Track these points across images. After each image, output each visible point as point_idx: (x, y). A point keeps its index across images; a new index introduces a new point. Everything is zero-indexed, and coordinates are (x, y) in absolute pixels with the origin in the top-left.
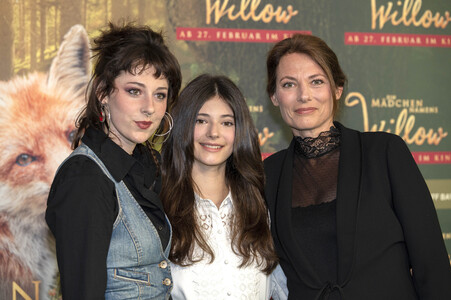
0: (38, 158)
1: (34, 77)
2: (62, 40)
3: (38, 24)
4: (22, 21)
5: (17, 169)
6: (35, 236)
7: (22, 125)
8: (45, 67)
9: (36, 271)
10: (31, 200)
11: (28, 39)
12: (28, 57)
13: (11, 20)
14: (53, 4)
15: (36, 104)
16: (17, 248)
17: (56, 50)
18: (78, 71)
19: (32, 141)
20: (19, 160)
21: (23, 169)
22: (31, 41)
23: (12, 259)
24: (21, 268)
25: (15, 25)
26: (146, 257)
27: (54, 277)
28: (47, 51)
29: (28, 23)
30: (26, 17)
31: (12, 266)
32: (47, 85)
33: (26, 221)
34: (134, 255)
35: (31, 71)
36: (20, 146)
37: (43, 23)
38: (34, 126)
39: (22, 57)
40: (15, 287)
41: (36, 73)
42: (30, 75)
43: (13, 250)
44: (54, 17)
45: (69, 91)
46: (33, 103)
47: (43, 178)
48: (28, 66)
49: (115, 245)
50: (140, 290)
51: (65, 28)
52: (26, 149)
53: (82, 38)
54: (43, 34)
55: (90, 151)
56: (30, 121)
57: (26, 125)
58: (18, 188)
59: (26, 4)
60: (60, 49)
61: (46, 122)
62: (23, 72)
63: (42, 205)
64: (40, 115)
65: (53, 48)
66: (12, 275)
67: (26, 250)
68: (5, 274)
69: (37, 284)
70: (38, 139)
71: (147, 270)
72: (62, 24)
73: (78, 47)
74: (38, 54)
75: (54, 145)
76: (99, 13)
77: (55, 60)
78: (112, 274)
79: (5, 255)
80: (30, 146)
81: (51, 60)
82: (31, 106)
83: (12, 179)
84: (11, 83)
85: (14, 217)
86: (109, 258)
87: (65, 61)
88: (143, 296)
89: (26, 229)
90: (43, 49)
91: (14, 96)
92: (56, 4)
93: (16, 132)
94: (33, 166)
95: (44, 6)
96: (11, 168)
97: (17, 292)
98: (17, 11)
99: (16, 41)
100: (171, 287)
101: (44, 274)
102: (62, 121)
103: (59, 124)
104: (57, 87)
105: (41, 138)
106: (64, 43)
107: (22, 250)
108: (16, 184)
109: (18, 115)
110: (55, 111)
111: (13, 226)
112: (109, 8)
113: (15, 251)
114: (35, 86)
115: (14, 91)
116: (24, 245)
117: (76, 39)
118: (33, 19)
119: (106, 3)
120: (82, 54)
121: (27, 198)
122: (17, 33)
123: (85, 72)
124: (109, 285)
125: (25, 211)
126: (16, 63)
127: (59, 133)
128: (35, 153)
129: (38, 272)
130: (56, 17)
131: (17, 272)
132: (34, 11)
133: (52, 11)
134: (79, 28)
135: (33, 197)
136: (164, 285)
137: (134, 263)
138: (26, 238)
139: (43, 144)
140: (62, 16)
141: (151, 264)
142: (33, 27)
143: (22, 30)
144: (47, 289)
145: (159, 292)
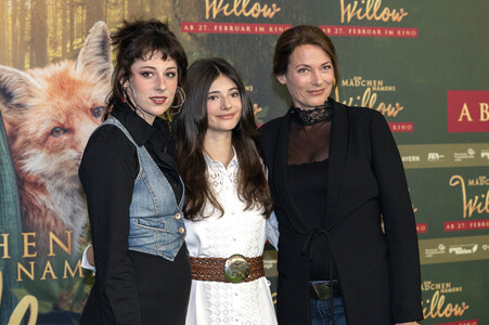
0: (69, 130)
1: (65, 64)
2: (88, 33)
3: (68, 21)
4: (55, 19)
5: (52, 139)
6: (67, 194)
7: (55, 103)
8: (74, 56)
9: (68, 222)
10: (63, 165)
11: (60, 33)
12: (60, 48)
13: (46, 18)
14: (80, 4)
15: (67, 87)
16: (53, 204)
17: (83, 41)
18: (100, 59)
19: (64, 116)
20: (54, 132)
21: (57, 139)
22: (63, 35)
23: (49, 213)
24: (56, 220)
25: (50, 22)
26: (162, 210)
27: (83, 228)
28: (75, 42)
29: (60, 20)
30: (58, 15)
31: (48, 219)
32: (76, 71)
33: (59, 182)
34: (152, 207)
35: (63, 59)
36: (54, 121)
37: (72, 20)
38: (65, 104)
39: (55, 48)
40: (52, 236)
41: (66, 61)
42: (61, 63)
43: (49, 206)
44: (80, 15)
45: (93, 75)
46: (64, 85)
47: (73, 147)
48: (60, 55)
49: (137, 198)
50: (157, 237)
51: (90, 24)
52: (59, 123)
53: (104, 31)
54: (72, 29)
55: (117, 121)
56: (62, 101)
57: (59, 103)
58: (53, 155)
59: (58, 4)
60: (86, 41)
61: (75, 101)
62: (56, 60)
63: (72, 169)
64: (70, 95)
65: (80, 40)
66: (49, 226)
67: (59, 205)
68: (43, 225)
69: (69, 233)
70: (69, 115)
71: (163, 220)
72: (87, 20)
73: (100, 39)
74: (68, 46)
75: (81, 120)
76: (118, 11)
77: (82, 50)
78: (133, 222)
79: (43, 210)
80: (62, 121)
81: (79, 50)
82: (62, 88)
83: (48, 148)
84: (46, 69)
85: (50, 179)
86: (131, 209)
87: (90, 51)
88: (160, 241)
89: (60, 189)
90: (72, 42)
91: (48, 80)
92: (82, 4)
93: (51, 110)
94: (65, 137)
95: (73, 6)
96: (46, 139)
97: (54, 241)
98: (51, 11)
99: (50, 35)
100: (184, 234)
101: (75, 225)
102: (88, 100)
103: (85, 101)
104: (84, 72)
105: (71, 114)
106: (89, 36)
107: (56, 206)
108: (51, 152)
109: (51, 95)
110: (82, 91)
111: (49, 186)
112: (126, 6)
113: (51, 207)
114: (66, 72)
115: (49, 75)
116: (58, 202)
117: (99, 33)
118: (64, 17)
119: (123, 3)
120: (104, 45)
121: (60, 164)
122: (51, 28)
123: (107, 59)
124: (131, 232)
125: (58, 174)
126: (50, 52)
127: (85, 110)
128: (66, 126)
129: (70, 223)
130: (82, 15)
131: (53, 223)
132: (65, 10)
133: (80, 10)
134: (101, 24)
135: (65, 162)
136: (179, 233)
137: (152, 214)
138: (60, 196)
139: (72, 119)
140: (87, 14)
141: (167, 215)
142: (64, 23)
143: (55, 26)
144: (77, 237)
145: (174, 238)
